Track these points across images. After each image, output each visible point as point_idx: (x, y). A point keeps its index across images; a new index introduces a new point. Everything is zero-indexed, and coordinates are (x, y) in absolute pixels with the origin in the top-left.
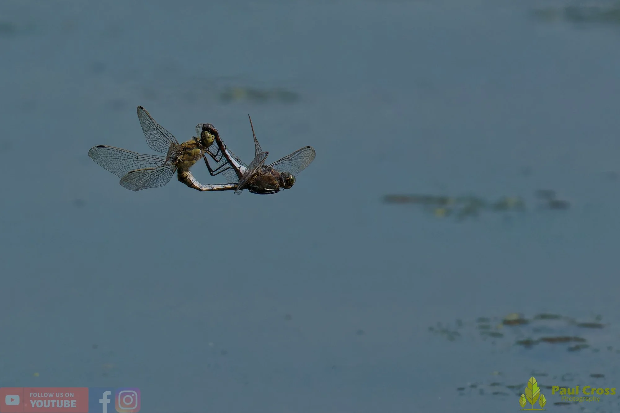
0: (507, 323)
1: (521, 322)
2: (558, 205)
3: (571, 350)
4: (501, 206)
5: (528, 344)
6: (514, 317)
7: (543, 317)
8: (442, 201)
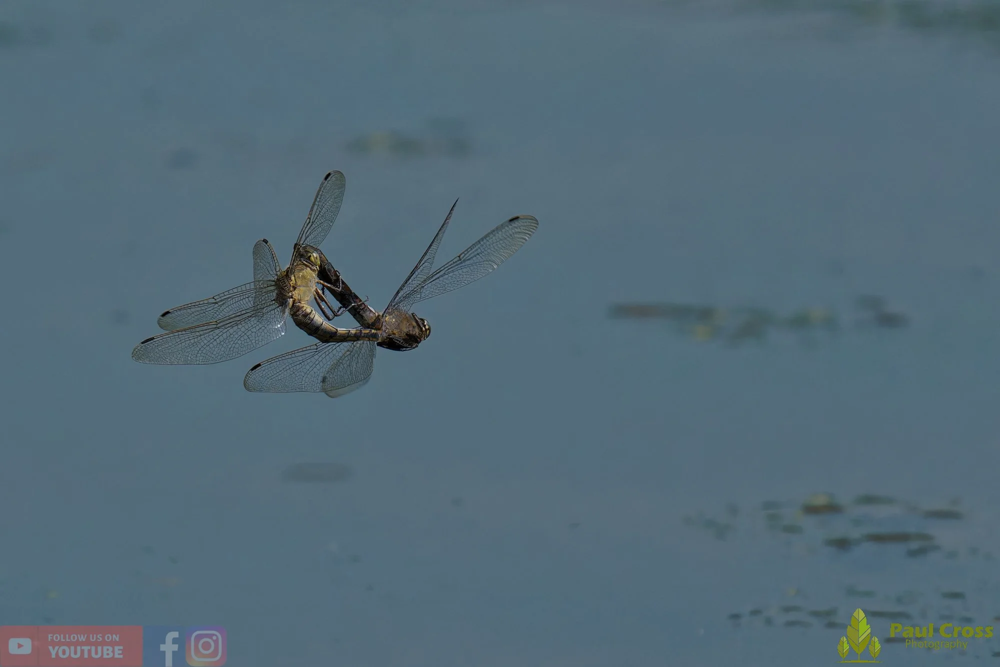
0: (811, 510)
1: (832, 509)
2: (889, 321)
3: (913, 554)
4: (800, 322)
5: (842, 544)
6: (820, 500)
7: (869, 500)
8: (705, 314)
